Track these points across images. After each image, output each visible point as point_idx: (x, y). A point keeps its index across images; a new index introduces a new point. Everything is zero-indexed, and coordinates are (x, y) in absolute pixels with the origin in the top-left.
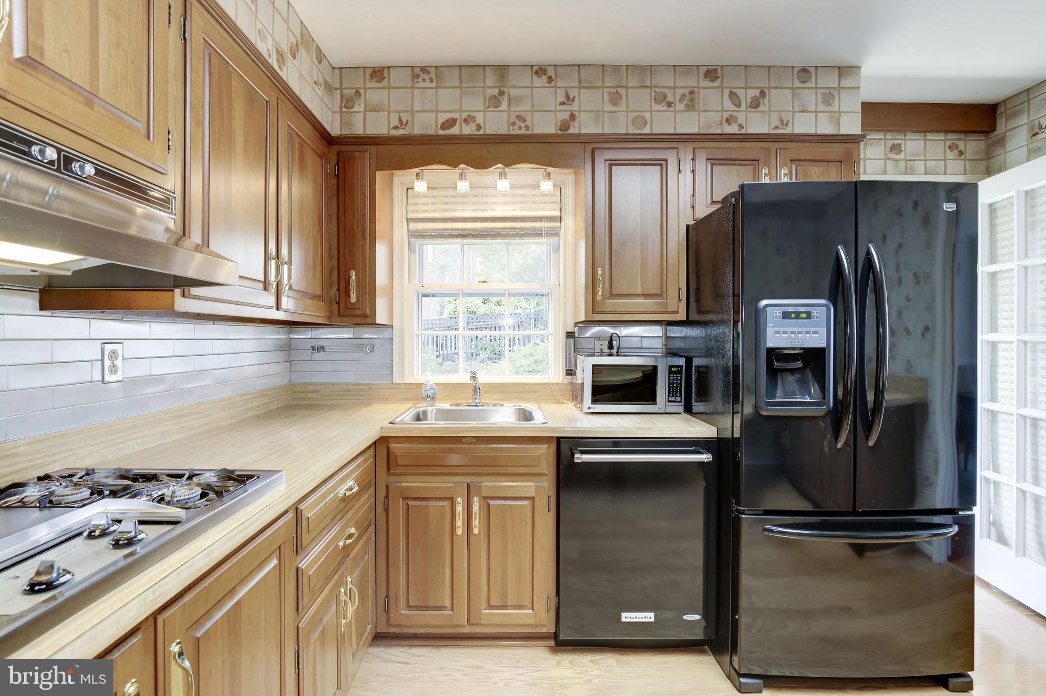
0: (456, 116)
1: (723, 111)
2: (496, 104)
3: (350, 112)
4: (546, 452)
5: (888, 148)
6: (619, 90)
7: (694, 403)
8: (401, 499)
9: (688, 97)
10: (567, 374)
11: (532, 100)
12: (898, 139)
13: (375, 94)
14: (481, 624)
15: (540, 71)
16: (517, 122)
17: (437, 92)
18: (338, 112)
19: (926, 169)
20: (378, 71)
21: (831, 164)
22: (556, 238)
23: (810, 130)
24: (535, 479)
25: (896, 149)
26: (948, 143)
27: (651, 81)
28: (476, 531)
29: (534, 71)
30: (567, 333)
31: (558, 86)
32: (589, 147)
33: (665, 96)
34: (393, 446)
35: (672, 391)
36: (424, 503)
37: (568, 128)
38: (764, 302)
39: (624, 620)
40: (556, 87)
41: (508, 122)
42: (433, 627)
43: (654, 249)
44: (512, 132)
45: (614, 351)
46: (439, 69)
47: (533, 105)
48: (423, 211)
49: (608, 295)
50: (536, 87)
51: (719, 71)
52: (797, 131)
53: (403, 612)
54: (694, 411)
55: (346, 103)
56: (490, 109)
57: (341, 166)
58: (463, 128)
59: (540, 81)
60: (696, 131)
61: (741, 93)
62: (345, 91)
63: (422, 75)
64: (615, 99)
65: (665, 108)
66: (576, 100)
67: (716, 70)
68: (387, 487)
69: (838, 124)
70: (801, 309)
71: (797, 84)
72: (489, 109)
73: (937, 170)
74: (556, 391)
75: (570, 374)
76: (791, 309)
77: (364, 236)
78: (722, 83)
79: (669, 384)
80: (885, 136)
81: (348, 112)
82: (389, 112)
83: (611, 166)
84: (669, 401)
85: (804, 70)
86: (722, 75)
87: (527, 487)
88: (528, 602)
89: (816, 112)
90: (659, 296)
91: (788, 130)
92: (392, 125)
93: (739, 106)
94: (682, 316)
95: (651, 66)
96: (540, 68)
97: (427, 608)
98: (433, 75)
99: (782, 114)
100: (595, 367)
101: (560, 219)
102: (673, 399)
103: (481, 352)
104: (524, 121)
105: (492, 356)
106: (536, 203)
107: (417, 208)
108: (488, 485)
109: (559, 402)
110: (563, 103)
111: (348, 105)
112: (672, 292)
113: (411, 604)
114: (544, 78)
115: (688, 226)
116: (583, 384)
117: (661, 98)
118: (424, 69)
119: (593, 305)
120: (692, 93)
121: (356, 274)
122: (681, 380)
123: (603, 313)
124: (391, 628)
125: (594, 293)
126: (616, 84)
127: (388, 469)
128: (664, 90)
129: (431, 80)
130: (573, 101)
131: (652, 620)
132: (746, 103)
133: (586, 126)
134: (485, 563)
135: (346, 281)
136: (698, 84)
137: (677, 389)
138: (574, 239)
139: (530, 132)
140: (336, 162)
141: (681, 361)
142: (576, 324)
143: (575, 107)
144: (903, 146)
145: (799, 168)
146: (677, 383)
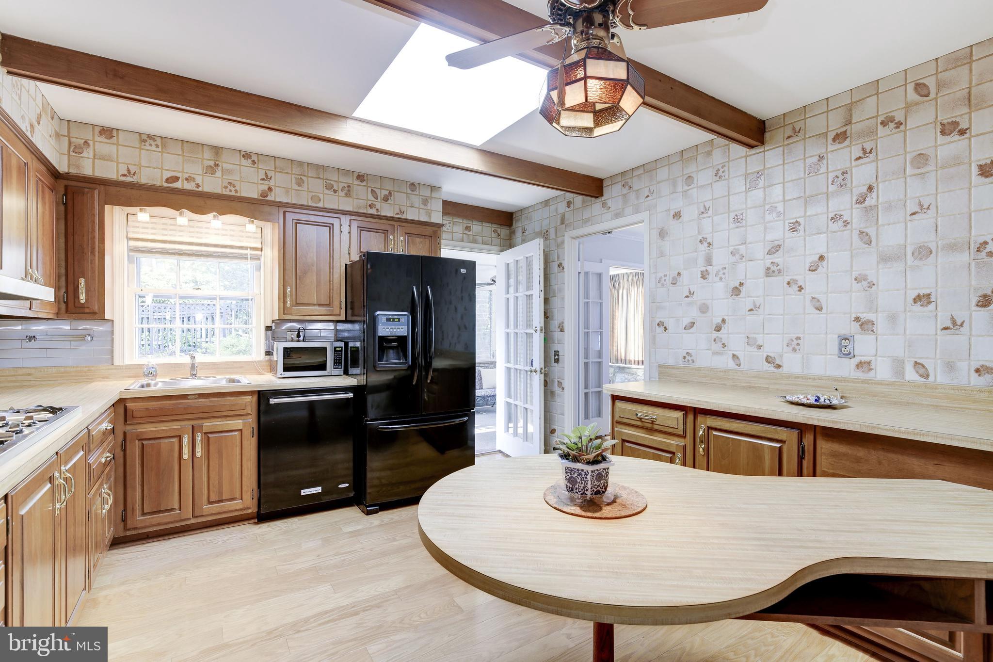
0: (178, 175)
1: (368, 200)
2: (212, 172)
3: (79, 157)
4: (251, 401)
5: (464, 228)
6: (303, 177)
7: (349, 369)
8: (137, 440)
9: (347, 188)
10: (266, 355)
11: (240, 173)
12: (469, 223)
13: (103, 146)
14: (203, 516)
15: (247, 155)
16: (229, 187)
17: (162, 155)
18: (66, 154)
19: (482, 241)
20: (107, 130)
21: (426, 237)
22: (258, 262)
23: (415, 218)
24: (242, 418)
25: (468, 228)
26: (493, 229)
27: (323, 175)
28: (199, 455)
29: (242, 155)
30: (266, 327)
31: (259, 167)
32: (282, 210)
33: (333, 186)
34: (129, 405)
35: (337, 362)
36: (157, 441)
37: (267, 196)
38: (378, 313)
39: (302, 494)
40: (258, 168)
41: (222, 185)
42: (164, 524)
43: (325, 278)
44: (224, 193)
45: (301, 338)
46: (164, 139)
47: (241, 177)
48: (143, 233)
49: (294, 303)
50: (242, 166)
51: (365, 177)
52: (409, 217)
53: (138, 519)
54: (350, 374)
55: (75, 148)
56: (208, 174)
57: (69, 197)
58: (184, 184)
59: (245, 162)
60: (352, 210)
61: (378, 191)
62: (73, 140)
63: (148, 140)
64: (300, 183)
65: (332, 193)
66: (273, 178)
67: (364, 176)
68: (125, 433)
69: (430, 216)
70: (395, 317)
71: (409, 191)
72: (206, 174)
73: (488, 242)
74: (258, 367)
75: (269, 355)
76: (390, 317)
77: (93, 252)
78: (367, 184)
79: (334, 358)
80: (463, 220)
81: (77, 156)
82: (118, 163)
83: (296, 223)
84: (334, 368)
85: (413, 184)
86: (367, 180)
87: (237, 423)
88: (238, 495)
89: (419, 208)
90: (328, 305)
91: (404, 216)
92: (120, 173)
93: (377, 198)
94: (343, 318)
95: (323, 166)
96: (247, 154)
97: (159, 512)
98: (159, 143)
99: (401, 207)
100: (285, 349)
101: (261, 250)
102: (337, 367)
103: (170, 344)
104: (234, 187)
105: (185, 348)
106: (242, 237)
107: (137, 230)
108: (208, 425)
109: (260, 374)
110: (263, 179)
111: (77, 150)
112: (336, 303)
113: (145, 512)
114: (250, 161)
115: (346, 265)
116: (277, 361)
117: (329, 187)
118: (150, 137)
119: (284, 310)
120: (349, 186)
121: (86, 282)
122: (342, 355)
123: (291, 315)
124: (127, 532)
125: (285, 302)
126: (300, 173)
127: (126, 421)
128: (332, 182)
129: (157, 146)
130: (270, 178)
131: (320, 491)
132: (381, 197)
133: (278, 196)
134: (206, 476)
135: (75, 286)
136: (353, 182)
137: (339, 361)
138: (271, 264)
139: (238, 195)
140: (64, 193)
141: (342, 344)
142: (273, 321)
143: (272, 183)
144: (471, 227)
145: (409, 237)
146: (339, 357)
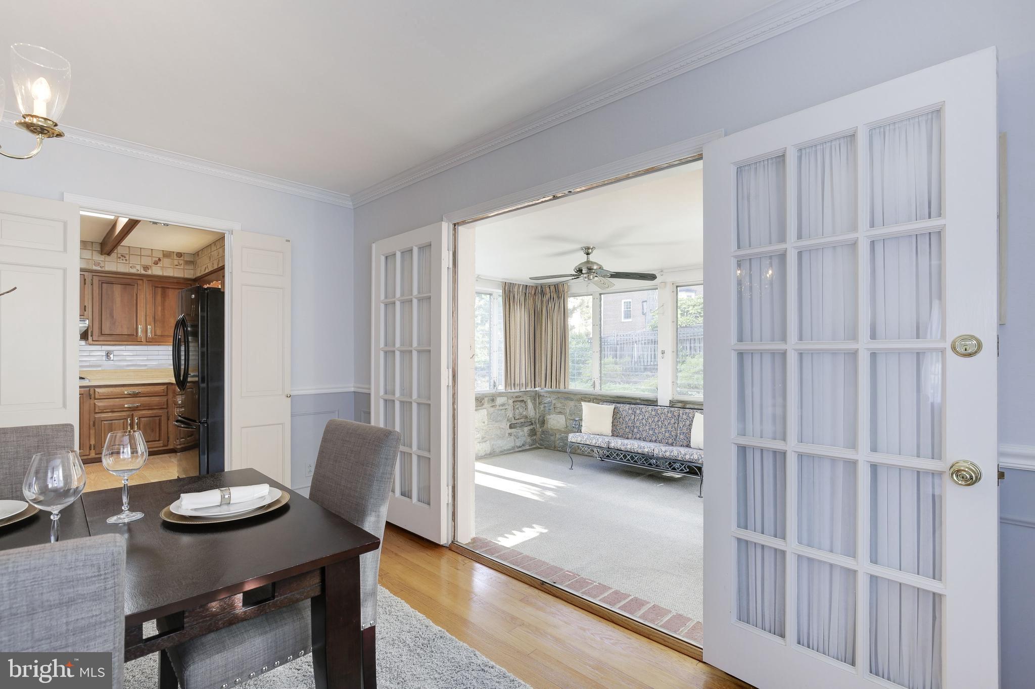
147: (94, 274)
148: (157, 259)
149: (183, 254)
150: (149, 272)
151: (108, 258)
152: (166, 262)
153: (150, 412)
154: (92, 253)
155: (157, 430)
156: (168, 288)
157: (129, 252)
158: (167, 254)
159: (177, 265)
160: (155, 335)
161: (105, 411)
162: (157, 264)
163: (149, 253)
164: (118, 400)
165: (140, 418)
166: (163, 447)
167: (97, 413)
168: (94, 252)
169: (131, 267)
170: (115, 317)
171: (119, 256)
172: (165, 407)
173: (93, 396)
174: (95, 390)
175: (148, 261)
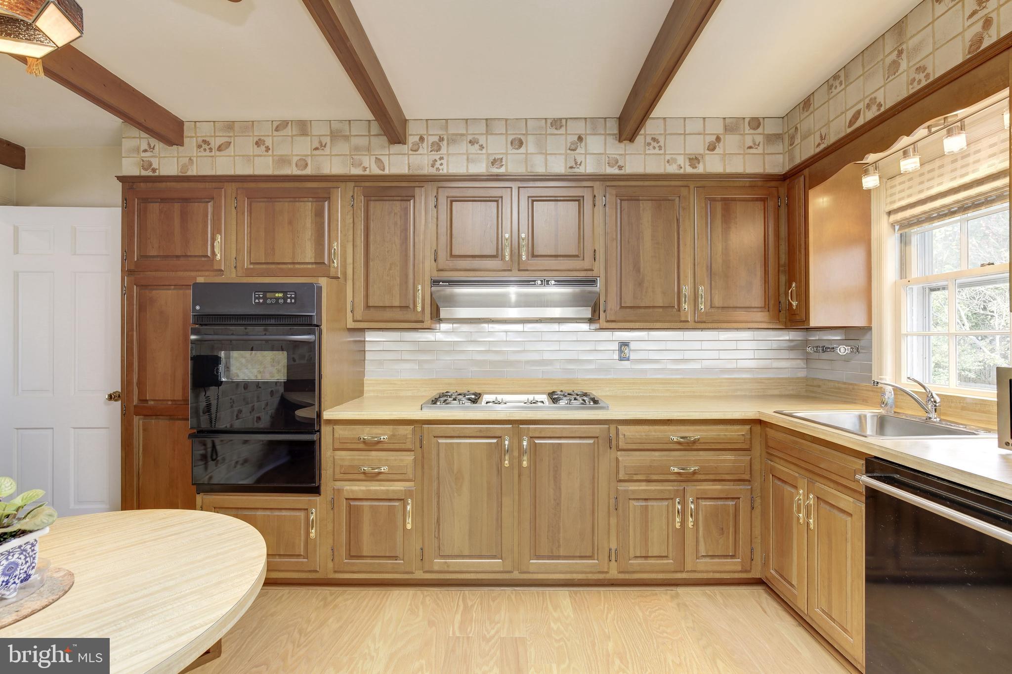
0: (860, 106)
3: (793, 148)
8: (771, 475)
18: (787, 152)
20: (807, 101)
34: (767, 430)
36: (782, 484)
46: (847, 68)
48: (900, 200)
55: (791, 141)
57: (789, 195)
58: (866, 116)
62: (790, 132)
63: (834, 83)
82: (814, 133)
92: (816, 144)
98: (842, 77)
107: (894, 198)
118: (836, 77)
121: (796, 285)
129: (841, 84)
140: (787, 193)
147: (608, 183)
148: (713, 138)
149: (761, 120)
150: (700, 169)
151: (630, 148)
152: (731, 142)
153: (718, 487)
154: (605, 139)
155: (731, 530)
156: (734, 200)
157: (665, 130)
158: (732, 126)
159: (750, 147)
160: (711, 307)
161: (635, 477)
162: (714, 149)
163: (699, 126)
164: (657, 453)
165: (698, 498)
166: (741, 572)
167: (621, 481)
168: (607, 136)
169: (668, 162)
170: (642, 270)
171: (649, 140)
172: (747, 477)
173: (614, 443)
174: (617, 430)
175: (696, 145)
